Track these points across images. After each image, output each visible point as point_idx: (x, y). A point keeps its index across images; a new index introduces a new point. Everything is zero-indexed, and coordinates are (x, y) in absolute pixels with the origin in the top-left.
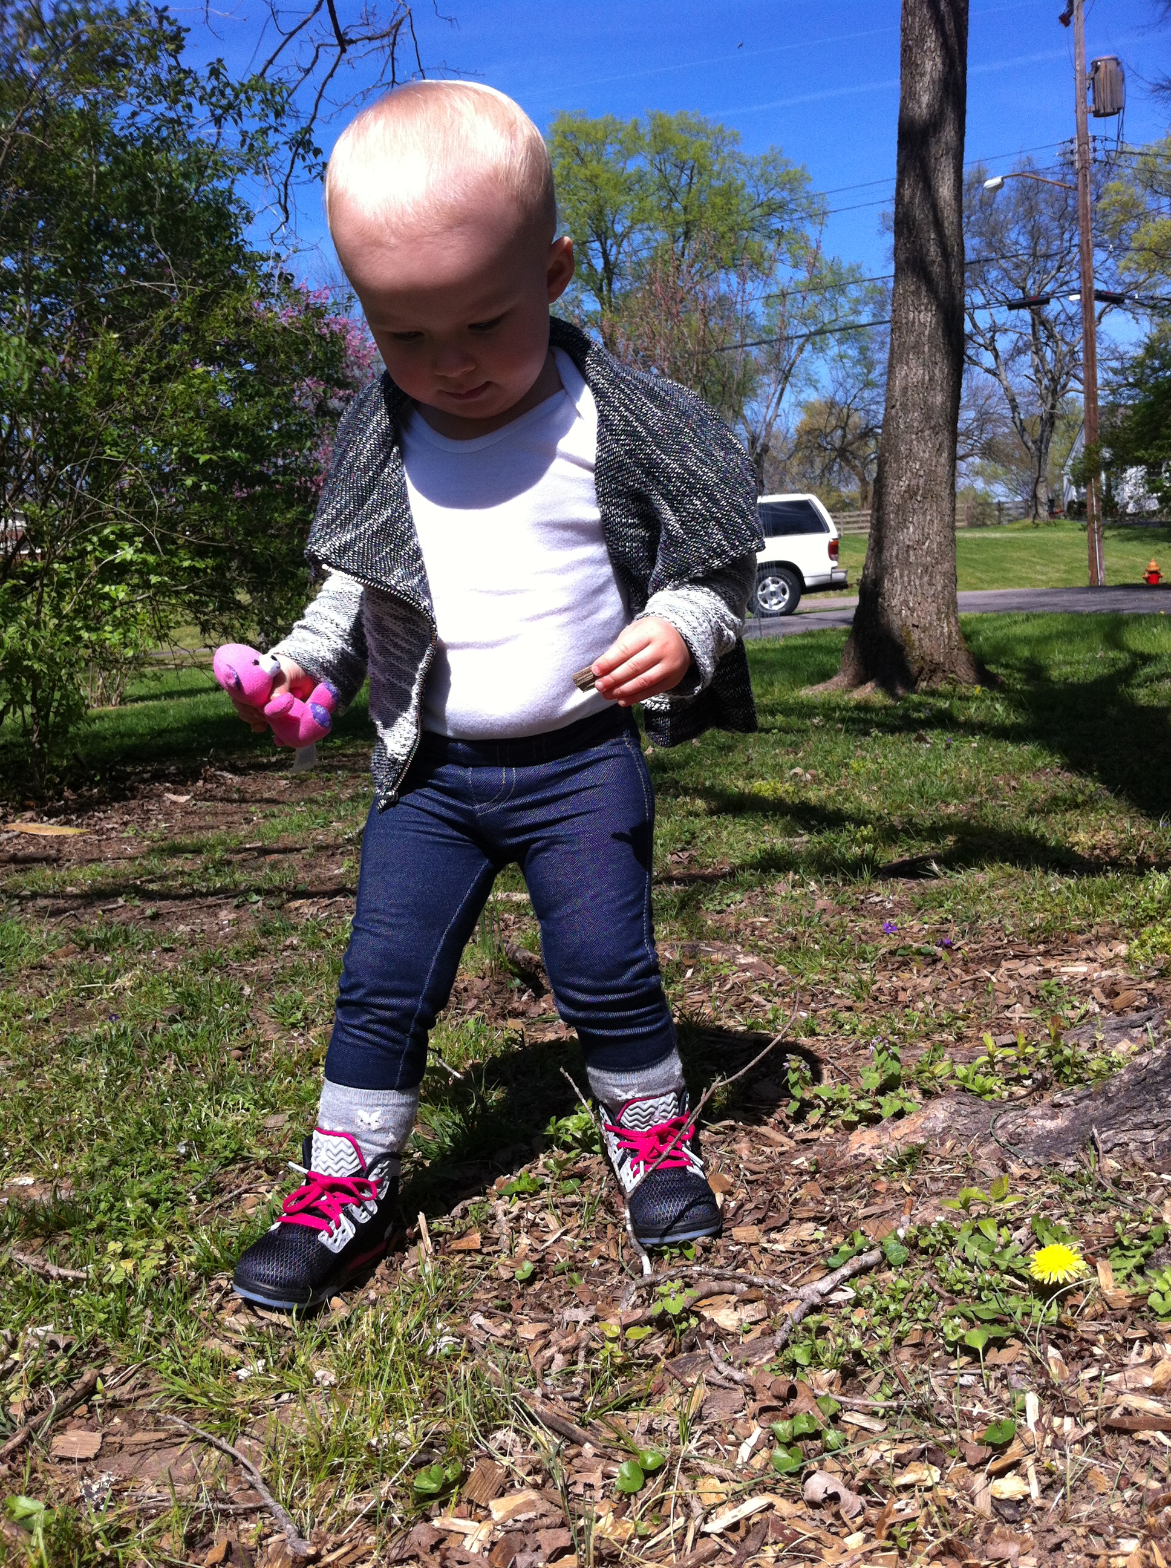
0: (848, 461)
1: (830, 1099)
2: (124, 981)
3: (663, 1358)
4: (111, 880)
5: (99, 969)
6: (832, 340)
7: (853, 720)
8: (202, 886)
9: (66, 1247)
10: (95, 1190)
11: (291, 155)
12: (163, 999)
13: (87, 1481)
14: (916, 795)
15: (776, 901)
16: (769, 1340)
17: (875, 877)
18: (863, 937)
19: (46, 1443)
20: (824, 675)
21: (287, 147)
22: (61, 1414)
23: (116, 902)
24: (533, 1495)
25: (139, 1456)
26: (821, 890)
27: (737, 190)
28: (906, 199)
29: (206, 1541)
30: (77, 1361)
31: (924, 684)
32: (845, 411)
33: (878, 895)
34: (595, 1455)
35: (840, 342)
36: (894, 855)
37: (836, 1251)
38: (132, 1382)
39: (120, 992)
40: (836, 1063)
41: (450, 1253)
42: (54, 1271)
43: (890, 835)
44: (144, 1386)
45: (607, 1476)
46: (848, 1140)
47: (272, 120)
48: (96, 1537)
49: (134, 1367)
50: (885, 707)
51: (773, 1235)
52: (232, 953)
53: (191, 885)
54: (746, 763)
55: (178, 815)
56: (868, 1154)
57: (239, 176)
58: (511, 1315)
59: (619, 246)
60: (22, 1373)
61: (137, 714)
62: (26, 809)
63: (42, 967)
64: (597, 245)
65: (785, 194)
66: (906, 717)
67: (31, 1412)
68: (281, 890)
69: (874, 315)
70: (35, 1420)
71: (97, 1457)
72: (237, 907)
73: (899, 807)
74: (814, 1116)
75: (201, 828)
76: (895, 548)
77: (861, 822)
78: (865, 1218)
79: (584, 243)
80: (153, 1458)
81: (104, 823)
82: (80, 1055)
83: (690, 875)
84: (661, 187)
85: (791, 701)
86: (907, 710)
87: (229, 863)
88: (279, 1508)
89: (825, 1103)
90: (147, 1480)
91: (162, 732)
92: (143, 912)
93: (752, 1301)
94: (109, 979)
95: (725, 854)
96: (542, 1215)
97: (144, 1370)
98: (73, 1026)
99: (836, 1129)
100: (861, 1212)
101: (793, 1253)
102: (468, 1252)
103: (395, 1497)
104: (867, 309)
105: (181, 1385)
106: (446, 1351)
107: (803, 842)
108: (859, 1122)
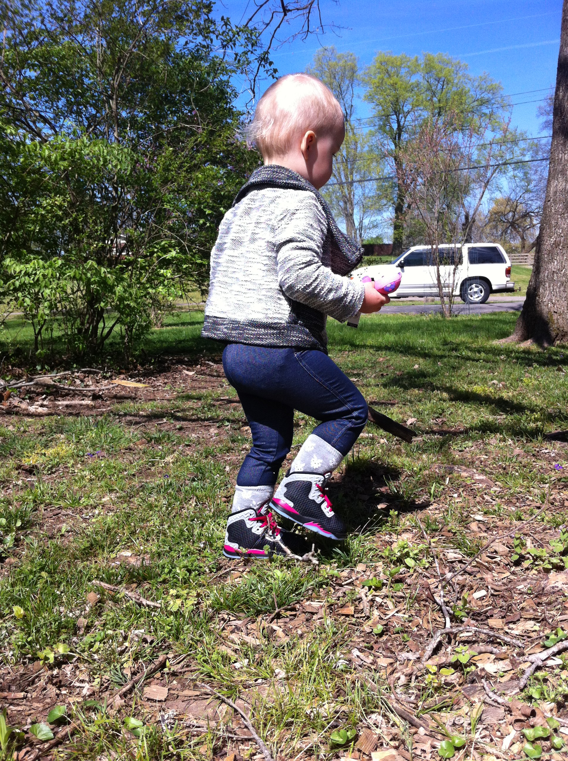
0: (515, 229)
1: (535, 555)
2: (169, 459)
3: (457, 685)
4: (160, 410)
5: (157, 452)
6: (510, 168)
7: (523, 359)
8: (201, 415)
9: (148, 590)
10: (161, 562)
11: (258, 65)
12: (188, 469)
13: (163, 713)
14: (561, 399)
15: (490, 448)
16: (516, 683)
17: (544, 440)
18: (541, 471)
19: (141, 690)
20: (504, 335)
21: (256, 61)
22: (148, 676)
23: (162, 420)
24: (394, 752)
25: (187, 702)
26: (514, 444)
27: (466, 93)
28: (561, 97)
29: (223, 753)
30: (156, 650)
31: (559, 342)
32: (515, 203)
33: (546, 449)
34: (426, 735)
35: (514, 169)
36: (553, 429)
37: (548, 638)
38: (182, 663)
39: (167, 464)
40: (535, 536)
41: (338, 615)
42: (145, 602)
43: (550, 418)
44: (188, 666)
45: (434, 747)
46: (548, 578)
47: (250, 47)
48: (169, 744)
49: (184, 655)
50: (538, 353)
51: (511, 626)
52: (218, 450)
53: (197, 415)
54: (467, 376)
55: (189, 381)
56: (560, 587)
57: (233, 74)
58: (373, 652)
59: (405, 118)
60: (130, 653)
61: (168, 332)
62: (120, 373)
63: (130, 449)
64: (394, 117)
65: (490, 95)
66: (550, 358)
67: (134, 674)
68: (239, 421)
69: (532, 157)
70: (136, 678)
71: (165, 700)
72: (218, 427)
73: (552, 404)
74: (526, 564)
75: (199, 388)
76: (547, 272)
77: (533, 411)
78: (561, 621)
79: (388, 116)
80: (193, 705)
81: (156, 383)
82: (150, 493)
83: (443, 431)
84: (428, 90)
85: (488, 346)
86: (550, 354)
87: (214, 406)
88: (261, 741)
89: (533, 557)
90: (191, 716)
91: (180, 342)
92: (175, 426)
93: (502, 659)
94: (162, 457)
95: (461, 422)
96: (385, 601)
97: (188, 658)
98: (146, 479)
99: (539, 572)
100: (559, 618)
101: (523, 636)
102: (347, 616)
103: (321, 742)
104: (529, 153)
105: (207, 668)
106: (341, 667)
107: (502, 418)
108: (552, 569)
